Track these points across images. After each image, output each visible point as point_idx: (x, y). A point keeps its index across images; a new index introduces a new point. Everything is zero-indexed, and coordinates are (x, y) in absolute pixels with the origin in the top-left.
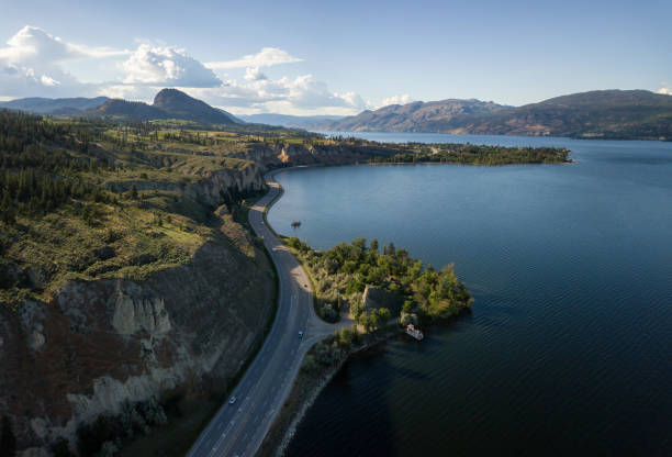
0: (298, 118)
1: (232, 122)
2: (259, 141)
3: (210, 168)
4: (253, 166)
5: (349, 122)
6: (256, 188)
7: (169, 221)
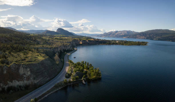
0: (90, 34)
2: (76, 39)
3: (60, 45)
4: (70, 45)
6: (70, 49)
7: (41, 55)
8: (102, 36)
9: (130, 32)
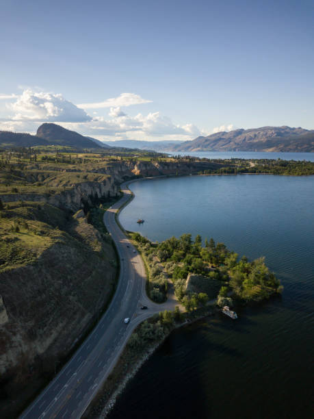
0: (150, 143)
1: (99, 147)
2: (117, 160)
3: (75, 181)
4: (109, 179)
5: (187, 145)
6: (112, 194)
8: (189, 147)
9: (287, 130)
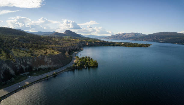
0: (98, 36)
4: (77, 45)
6: (77, 49)
8: (109, 38)
9: (138, 34)
